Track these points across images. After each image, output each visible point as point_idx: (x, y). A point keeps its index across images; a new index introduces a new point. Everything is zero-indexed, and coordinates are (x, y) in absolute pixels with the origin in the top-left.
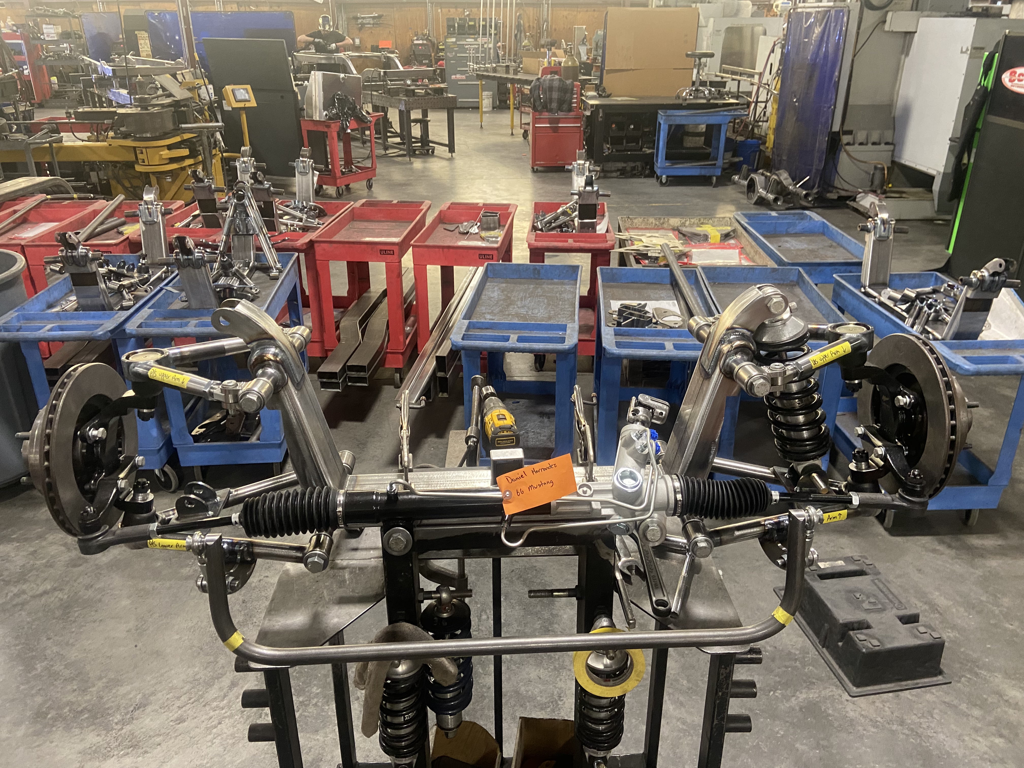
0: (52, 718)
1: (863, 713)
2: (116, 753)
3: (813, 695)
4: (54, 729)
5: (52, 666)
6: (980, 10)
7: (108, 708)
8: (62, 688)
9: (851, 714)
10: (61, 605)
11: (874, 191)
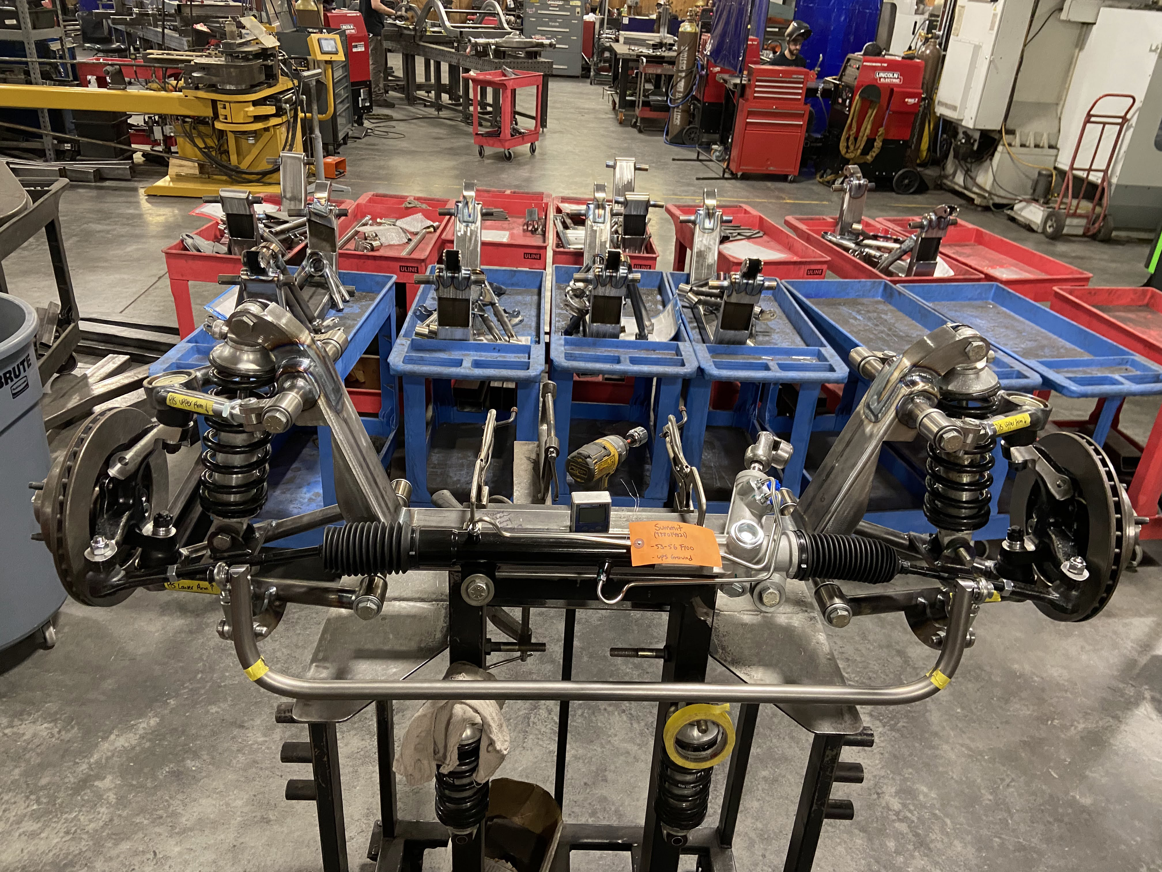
3: (1092, 725)
11: (1036, 201)
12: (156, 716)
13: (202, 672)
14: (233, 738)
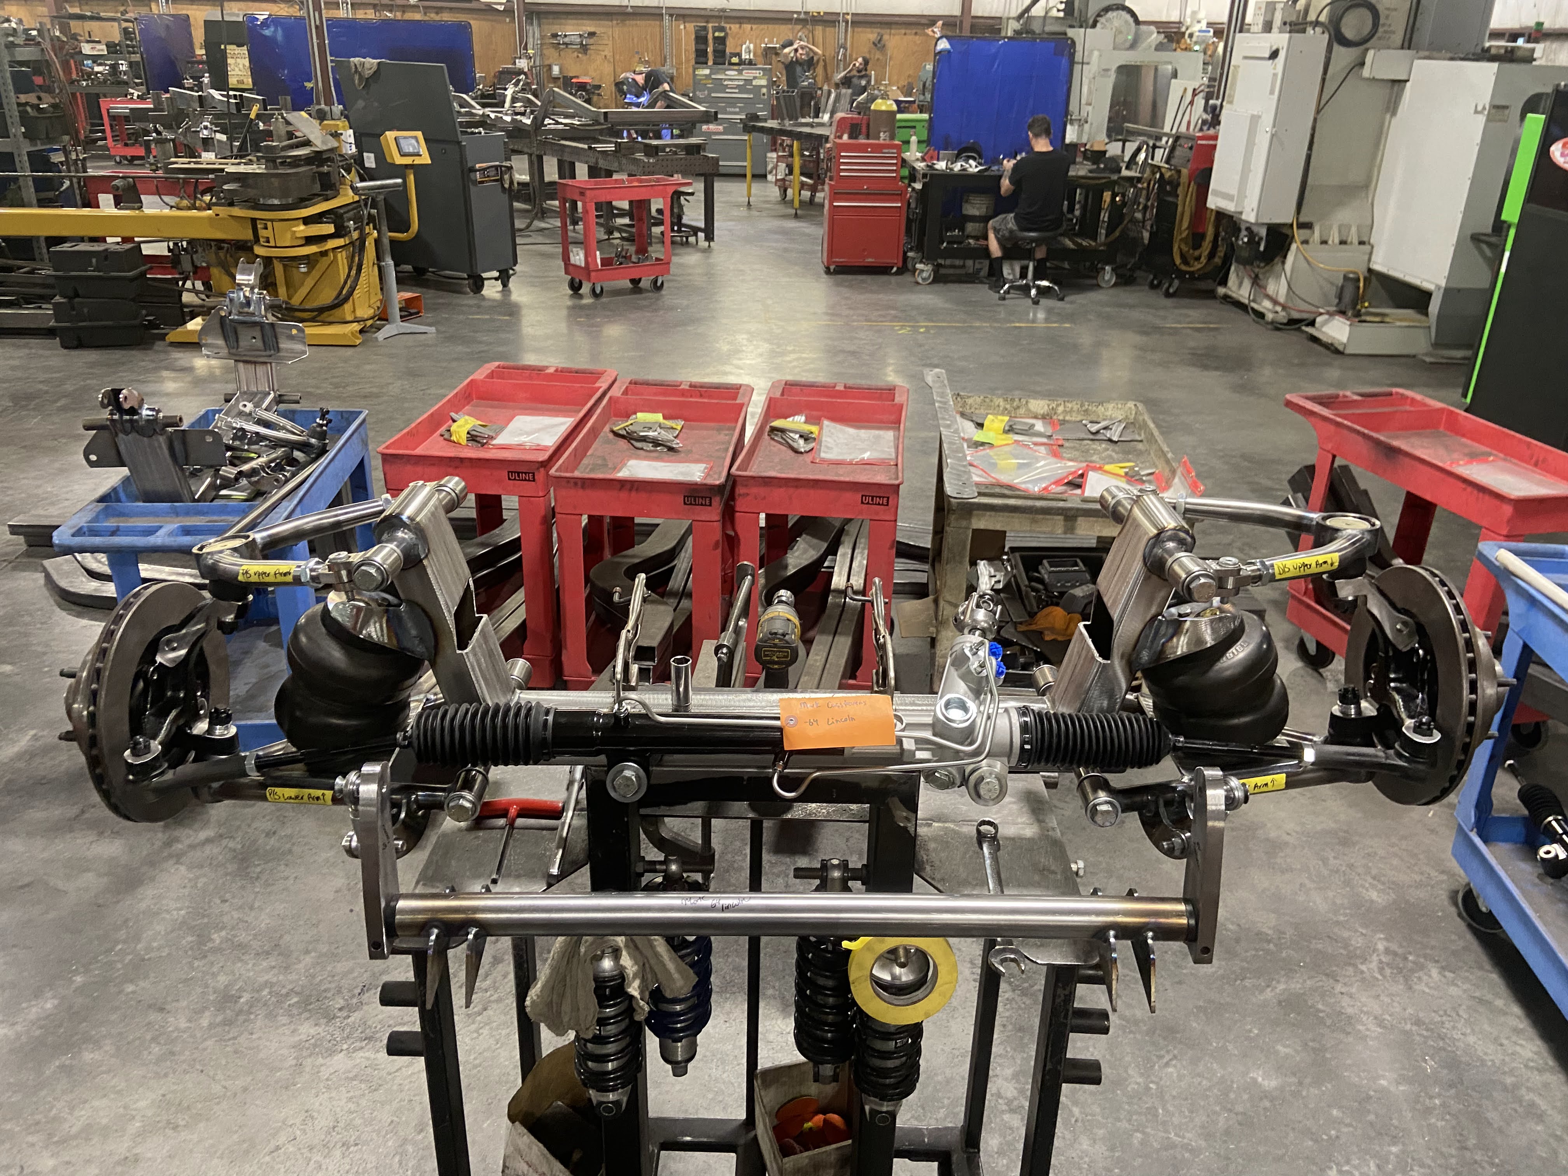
0: (247, 1002)
1: (1365, 1009)
2: (345, 1047)
3: (1296, 986)
4: (252, 1017)
5: (235, 936)
6: (1502, 51)
7: (325, 991)
8: (254, 965)
9: (1350, 1011)
10: (235, 857)
11: (1342, 313)
12: (54, 997)
13: (125, 942)
14: (149, 1023)
